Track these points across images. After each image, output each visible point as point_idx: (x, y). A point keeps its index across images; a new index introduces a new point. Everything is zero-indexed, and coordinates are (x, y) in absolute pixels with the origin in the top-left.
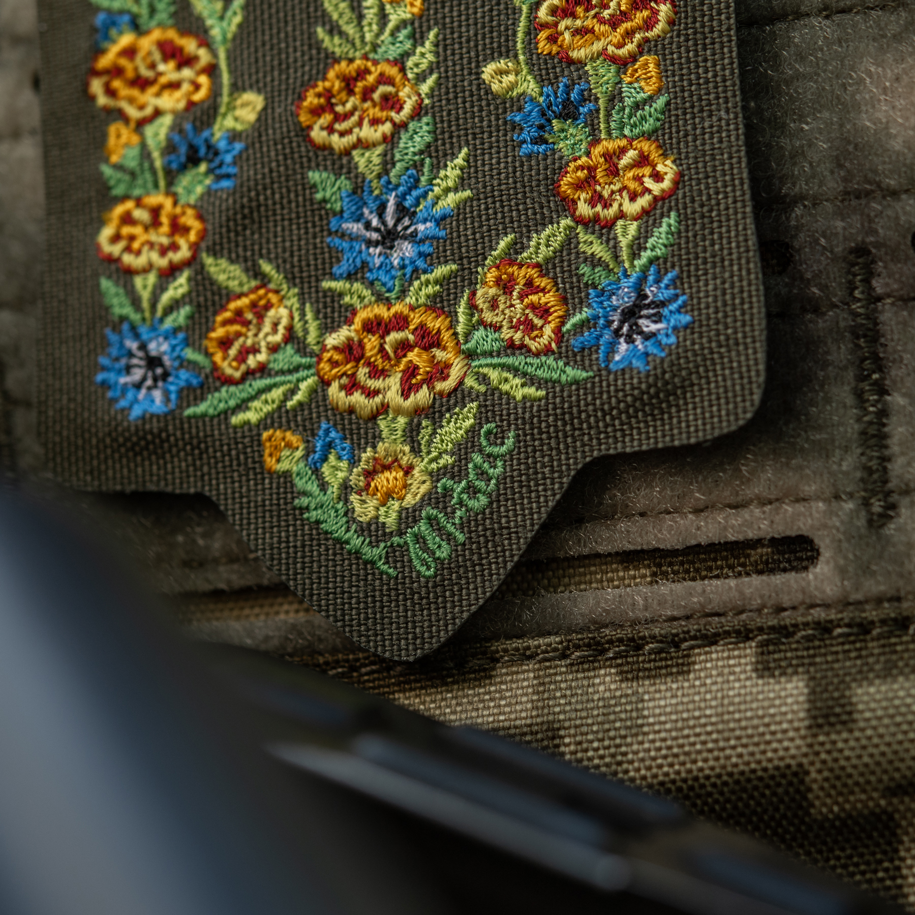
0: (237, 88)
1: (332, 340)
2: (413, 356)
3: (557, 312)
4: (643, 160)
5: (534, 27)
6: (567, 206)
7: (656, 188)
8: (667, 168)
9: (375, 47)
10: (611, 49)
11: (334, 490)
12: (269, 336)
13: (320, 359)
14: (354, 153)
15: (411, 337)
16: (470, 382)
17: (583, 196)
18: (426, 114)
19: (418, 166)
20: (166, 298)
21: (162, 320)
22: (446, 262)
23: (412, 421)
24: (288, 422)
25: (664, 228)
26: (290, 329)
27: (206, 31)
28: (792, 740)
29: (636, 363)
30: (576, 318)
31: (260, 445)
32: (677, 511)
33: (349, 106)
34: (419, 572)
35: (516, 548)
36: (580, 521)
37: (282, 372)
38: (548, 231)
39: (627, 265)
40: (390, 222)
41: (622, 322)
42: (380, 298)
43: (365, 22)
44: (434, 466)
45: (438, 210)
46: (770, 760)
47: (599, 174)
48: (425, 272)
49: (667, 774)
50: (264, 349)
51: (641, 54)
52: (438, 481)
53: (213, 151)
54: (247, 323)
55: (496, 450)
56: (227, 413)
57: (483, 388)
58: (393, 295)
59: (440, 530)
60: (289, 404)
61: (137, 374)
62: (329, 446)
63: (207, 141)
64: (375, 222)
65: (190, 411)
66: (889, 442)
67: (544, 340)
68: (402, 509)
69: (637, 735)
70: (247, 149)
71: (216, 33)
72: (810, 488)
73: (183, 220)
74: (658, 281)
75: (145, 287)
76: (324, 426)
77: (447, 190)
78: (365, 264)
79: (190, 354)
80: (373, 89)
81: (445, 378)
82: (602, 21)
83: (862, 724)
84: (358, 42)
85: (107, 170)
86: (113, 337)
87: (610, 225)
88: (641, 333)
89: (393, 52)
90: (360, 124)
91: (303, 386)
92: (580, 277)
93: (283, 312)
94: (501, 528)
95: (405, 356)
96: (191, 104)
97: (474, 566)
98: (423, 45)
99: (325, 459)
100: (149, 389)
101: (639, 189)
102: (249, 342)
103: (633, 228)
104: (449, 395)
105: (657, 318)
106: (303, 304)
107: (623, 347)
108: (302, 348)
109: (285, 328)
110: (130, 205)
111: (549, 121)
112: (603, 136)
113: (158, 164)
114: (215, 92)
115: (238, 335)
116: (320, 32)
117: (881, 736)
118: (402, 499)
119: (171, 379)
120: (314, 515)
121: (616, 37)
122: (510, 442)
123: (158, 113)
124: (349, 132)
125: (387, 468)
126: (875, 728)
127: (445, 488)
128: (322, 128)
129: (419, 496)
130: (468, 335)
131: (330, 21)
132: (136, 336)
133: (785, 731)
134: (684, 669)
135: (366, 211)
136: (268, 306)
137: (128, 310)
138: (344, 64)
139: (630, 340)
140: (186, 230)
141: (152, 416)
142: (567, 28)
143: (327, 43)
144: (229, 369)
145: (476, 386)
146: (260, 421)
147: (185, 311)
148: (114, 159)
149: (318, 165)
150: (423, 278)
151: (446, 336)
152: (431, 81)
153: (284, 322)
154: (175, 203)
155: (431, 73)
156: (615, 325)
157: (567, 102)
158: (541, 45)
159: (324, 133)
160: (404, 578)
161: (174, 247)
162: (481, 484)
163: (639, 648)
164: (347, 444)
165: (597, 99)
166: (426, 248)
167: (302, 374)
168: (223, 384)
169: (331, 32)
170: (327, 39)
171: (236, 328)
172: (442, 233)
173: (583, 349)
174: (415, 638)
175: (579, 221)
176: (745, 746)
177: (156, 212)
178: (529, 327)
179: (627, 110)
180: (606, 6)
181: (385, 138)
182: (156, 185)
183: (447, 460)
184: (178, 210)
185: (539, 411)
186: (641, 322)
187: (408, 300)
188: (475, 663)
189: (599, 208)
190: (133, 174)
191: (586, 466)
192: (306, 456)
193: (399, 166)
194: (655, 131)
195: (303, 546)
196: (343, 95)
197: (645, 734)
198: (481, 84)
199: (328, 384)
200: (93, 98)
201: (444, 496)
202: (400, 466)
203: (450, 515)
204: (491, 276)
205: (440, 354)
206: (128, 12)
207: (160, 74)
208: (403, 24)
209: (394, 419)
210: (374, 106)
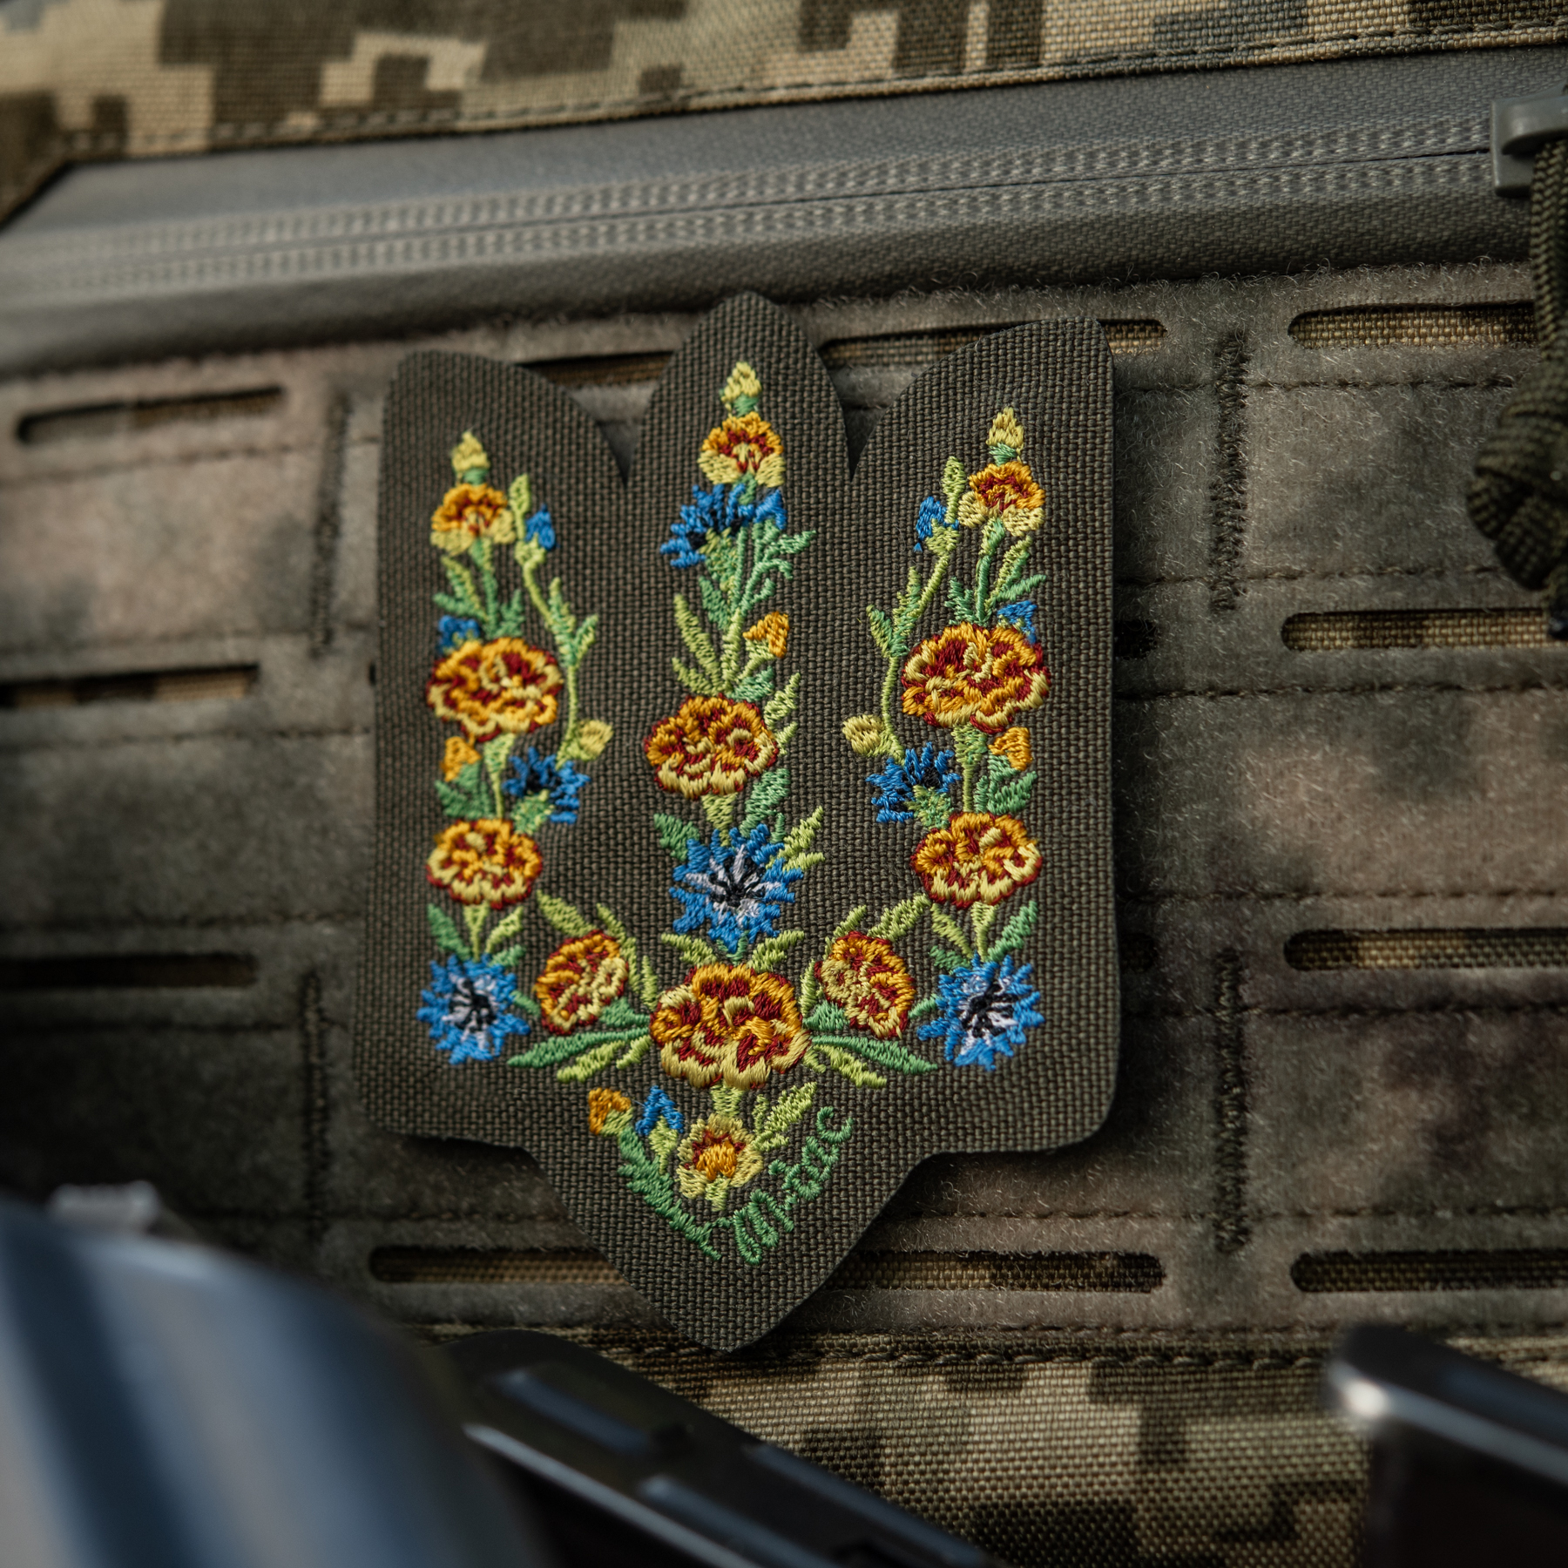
0: (583, 715)
1: (670, 998)
2: (754, 1025)
3: (905, 995)
4: (1005, 840)
5: (901, 684)
6: (924, 881)
7: (1017, 873)
8: (1029, 852)
9: (732, 686)
10: (979, 715)
11: (660, 1160)
12: (601, 986)
13: (654, 1019)
14: (704, 798)
15: (751, 1004)
16: (809, 1059)
17: (940, 871)
18: (782, 765)
19: (769, 821)
20: (496, 934)
21: (490, 957)
22: (793, 927)
23: (746, 1094)
24: (617, 1082)
25: (1021, 918)
26: (625, 981)
27: (555, 648)
28: (1120, 1474)
29: (983, 1060)
30: (923, 1004)
31: (585, 1103)
32: (1019, 1214)
33: (701, 746)
34: (743, 1257)
35: (847, 1241)
36: (917, 1215)
37: (613, 1028)
38: (900, 907)
39: (980, 952)
40: (738, 878)
41: (971, 1013)
42: (721, 958)
43: (723, 658)
44: (766, 1144)
45: (787, 870)
46: (1097, 1493)
47: (959, 849)
48: (770, 935)
49: (989, 1498)
50: (596, 1001)
51: (1011, 723)
52: (770, 1162)
53: (555, 780)
54: (580, 971)
55: (831, 1135)
56: (553, 1066)
57: (822, 1068)
58: (735, 957)
59: (769, 1215)
60: (619, 1063)
61: (461, 1013)
62: (658, 1112)
63: (549, 767)
64: (721, 875)
65: (514, 1060)
66: (1246, 1161)
67: (889, 1024)
68: (730, 1188)
69: (960, 1453)
70: (591, 781)
71: (564, 650)
72: (1159, 1206)
73: (518, 851)
74: (1011, 973)
75: (475, 919)
76: (654, 1091)
77: (798, 850)
78: (708, 920)
79: (517, 997)
80: (727, 731)
81: (784, 1052)
82: (972, 684)
83: (1193, 1465)
84: (715, 678)
85: (442, 788)
86: (439, 971)
87: (965, 906)
88: (990, 1027)
89: (752, 693)
90: (711, 768)
91: (635, 1045)
92: (931, 960)
93: (619, 962)
94: (832, 1219)
95: (743, 1024)
96: (534, 726)
97: (802, 1256)
98: (782, 689)
99: (653, 1126)
100: (473, 1030)
101: (999, 871)
102: (581, 991)
103: (990, 912)
104: (787, 1071)
105: (1008, 1013)
106: (641, 956)
107: (970, 1040)
108: (636, 1005)
109: (620, 980)
110: (463, 827)
111: (910, 786)
112: (965, 809)
113: (496, 787)
114: (561, 717)
115: (570, 982)
116: (676, 663)
117: (1213, 1479)
118: (731, 1177)
119: (496, 1022)
120: (638, 1185)
121: (986, 702)
122: (847, 1129)
123: (499, 731)
124: (699, 775)
125: (718, 1141)
126: (1206, 1470)
127: (776, 1170)
128: (671, 769)
129: (748, 1177)
130: (810, 1009)
131: (688, 652)
132: (464, 971)
133: (1114, 1465)
134: (1014, 1384)
135: (713, 862)
136: (604, 955)
137: (454, 942)
138: (698, 700)
139: (978, 1034)
140: (523, 862)
141: (474, 1061)
142: (935, 688)
143: (682, 675)
144: (558, 1018)
145: (815, 1064)
146: (587, 1078)
147: (515, 950)
148: (450, 776)
149: (665, 808)
150: (768, 941)
151: (788, 1007)
152: (789, 729)
153: (619, 973)
154: (512, 832)
155: (790, 721)
156: (964, 1015)
157: (930, 768)
158: (907, 703)
159: (674, 774)
160: (728, 1262)
161: (508, 879)
162: (814, 1170)
163: (971, 1356)
164: (677, 1112)
165: (961, 769)
166: (773, 909)
167: (634, 1031)
168: (551, 1034)
169: (687, 665)
170: (683, 671)
171: (568, 973)
172: (791, 896)
173: (929, 1039)
174: (735, 1327)
175: (934, 898)
176: (1071, 1476)
177: (491, 838)
178: (875, 1008)
179: (992, 785)
180: (977, 669)
181: (736, 787)
182: (493, 811)
183: (780, 1140)
184: (515, 840)
185: (879, 1099)
186: (993, 1015)
187: (750, 963)
188: (798, 1356)
189: (955, 887)
190: (469, 795)
191: (924, 1163)
192: (633, 1121)
193: (749, 818)
194: (1020, 809)
195: (625, 1217)
196: (696, 733)
197: (969, 1452)
198: (841, 739)
199: (662, 1045)
200: (432, 707)
201: (775, 1179)
202: (731, 1142)
203: (780, 1201)
204: (839, 948)
205: (780, 1026)
206: (474, 617)
207: (505, 689)
208: (764, 664)
209: (728, 1090)
210: (728, 750)
